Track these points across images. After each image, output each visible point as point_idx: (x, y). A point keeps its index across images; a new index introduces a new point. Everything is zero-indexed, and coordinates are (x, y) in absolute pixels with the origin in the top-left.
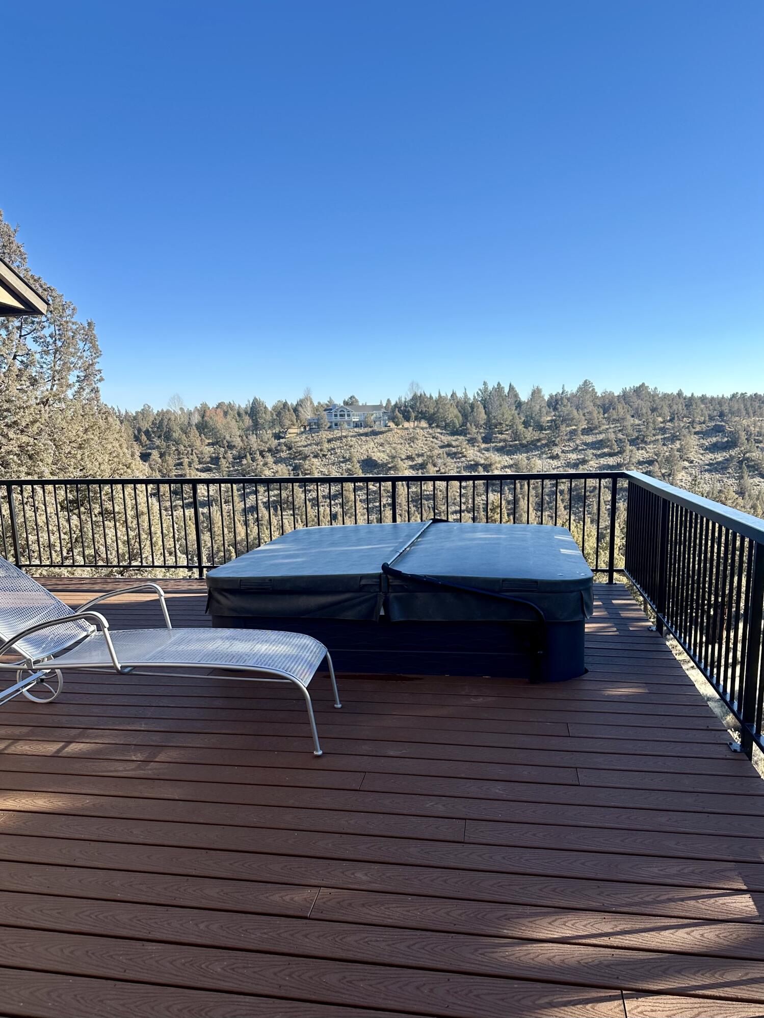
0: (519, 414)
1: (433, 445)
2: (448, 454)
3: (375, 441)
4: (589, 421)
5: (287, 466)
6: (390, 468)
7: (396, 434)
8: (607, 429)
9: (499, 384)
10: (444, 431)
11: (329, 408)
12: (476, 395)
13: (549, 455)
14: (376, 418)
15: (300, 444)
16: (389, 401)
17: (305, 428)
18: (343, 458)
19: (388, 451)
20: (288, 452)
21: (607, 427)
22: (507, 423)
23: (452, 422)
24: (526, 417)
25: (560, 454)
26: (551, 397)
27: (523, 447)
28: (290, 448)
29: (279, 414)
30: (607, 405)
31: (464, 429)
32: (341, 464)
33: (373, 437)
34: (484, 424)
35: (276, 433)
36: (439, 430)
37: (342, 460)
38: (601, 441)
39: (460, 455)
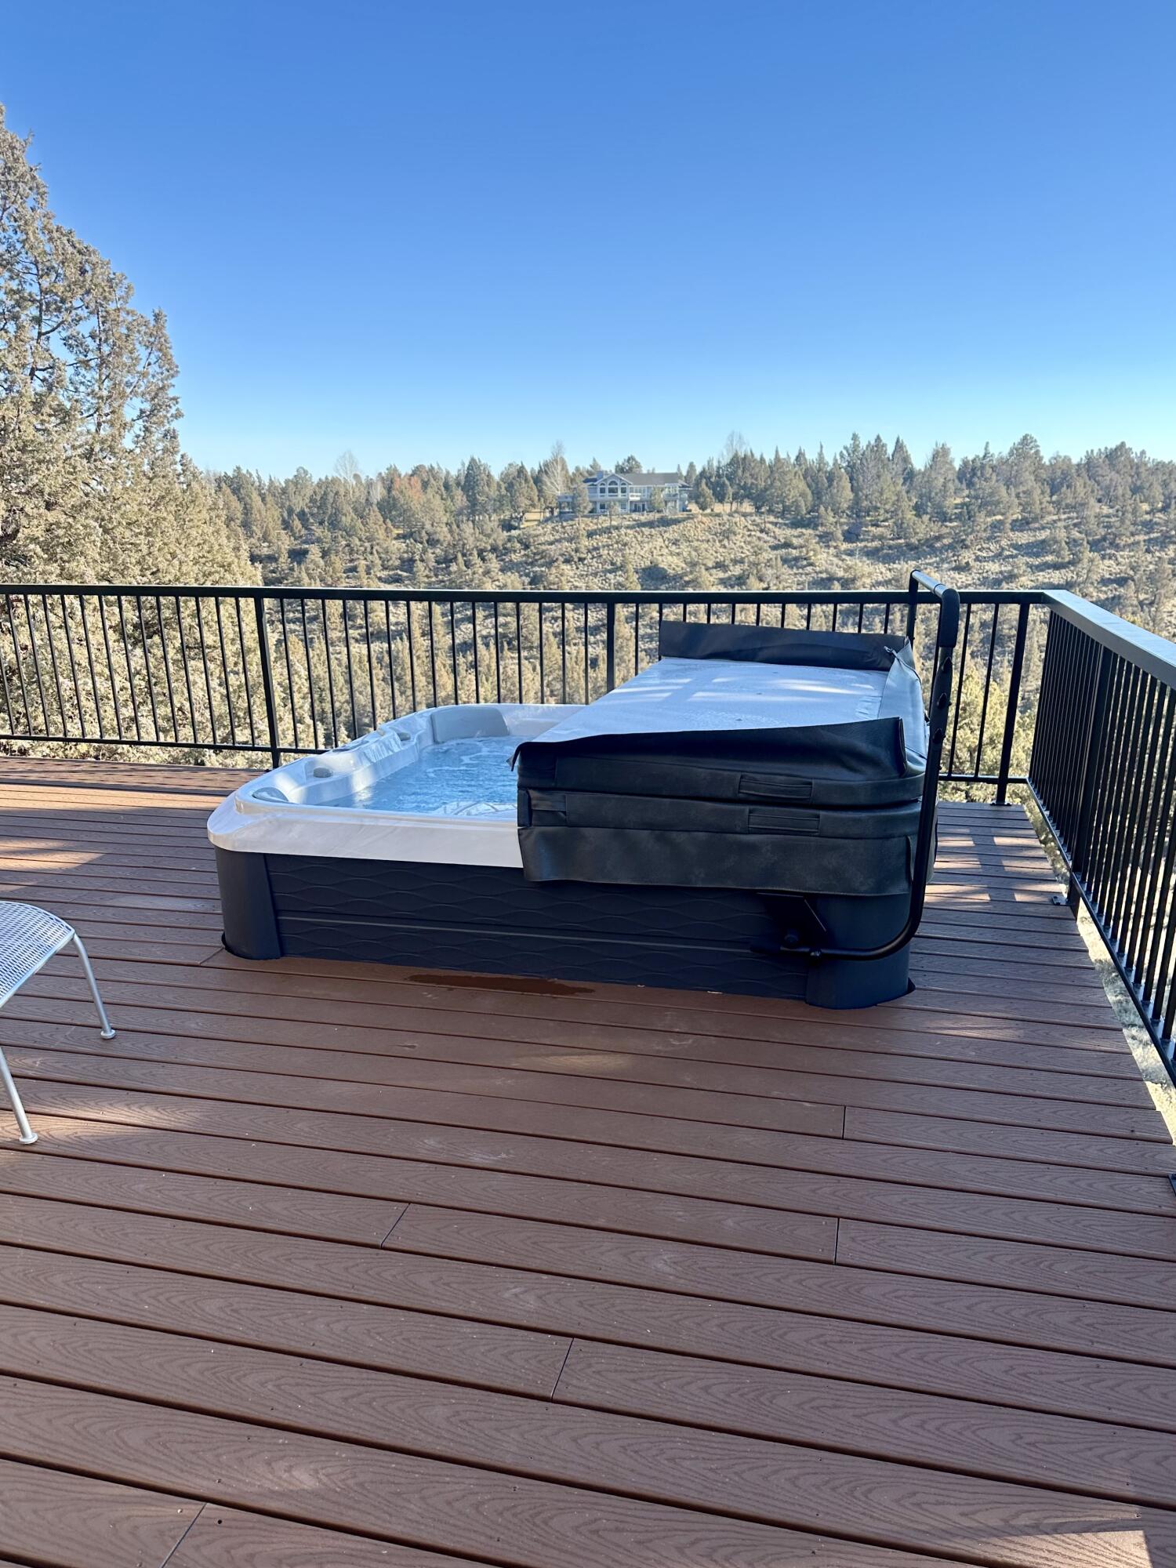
0: (908, 492)
1: (761, 543)
2: (785, 561)
3: (666, 535)
4: (1025, 507)
5: (521, 576)
6: (688, 583)
7: (700, 523)
8: (1055, 521)
9: (878, 439)
10: (780, 520)
11: (592, 478)
12: (838, 457)
13: (954, 564)
14: (669, 495)
15: (542, 539)
16: (692, 466)
17: (552, 512)
18: (612, 564)
19: (685, 554)
20: (523, 552)
21: (1055, 517)
22: (887, 507)
23: (796, 503)
24: (921, 497)
25: (972, 563)
26: (965, 463)
27: (911, 550)
28: (527, 547)
29: (510, 487)
30: (1058, 479)
31: (814, 517)
32: (608, 575)
33: (661, 528)
34: (848, 508)
35: (504, 520)
36: (772, 519)
37: (610, 567)
38: (1043, 541)
39: (805, 563)
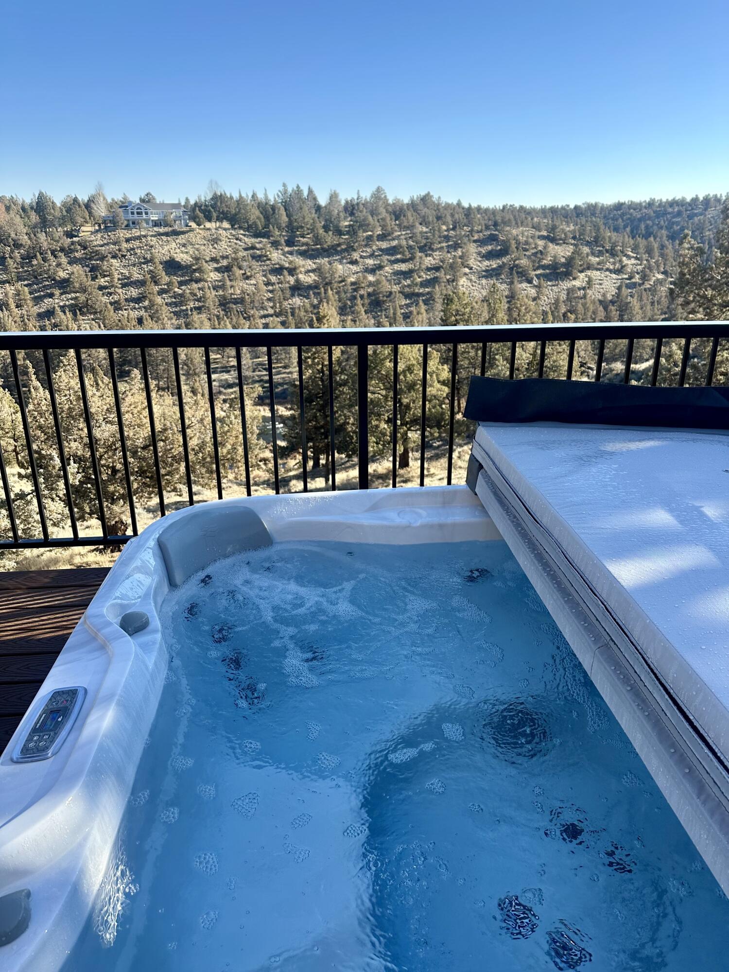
0: (318, 218)
1: (237, 246)
2: (254, 257)
3: (177, 241)
4: (383, 227)
5: (83, 267)
6: (195, 271)
7: (198, 234)
8: (399, 236)
9: (298, 187)
10: (247, 233)
11: (124, 205)
12: (276, 197)
13: (349, 260)
14: (176, 216)
15: (95, 243)
16: (187, 199)
17: (100, 226)
18: (144, 258)
19: (191, 253)
20: (82, 252)
21: (399, 233)
22: (308, 226)
23: (255, 223)
24: (326, 221)
25: (359, 259)
26: (347, 202)
27: (324, 251)
28: (85, 248)
29: (69, 210)
30: (398, 212)
31: (266, 231)
32: (143, 266)
33: (174, 237)
34: (286, 226)
35: (67, 231)
36: (242, 232)
37: (143, 261)
38: (394, 247)
39: (265, 258)
